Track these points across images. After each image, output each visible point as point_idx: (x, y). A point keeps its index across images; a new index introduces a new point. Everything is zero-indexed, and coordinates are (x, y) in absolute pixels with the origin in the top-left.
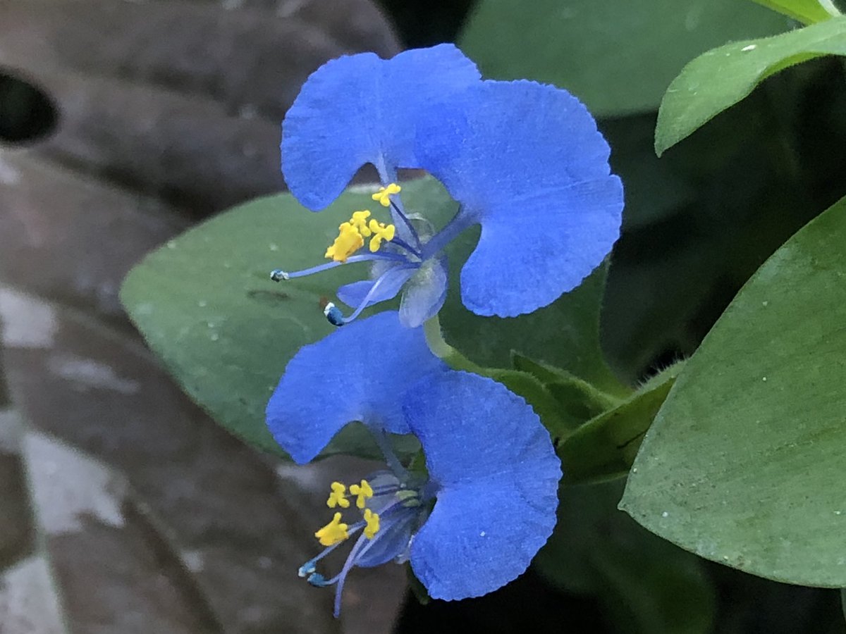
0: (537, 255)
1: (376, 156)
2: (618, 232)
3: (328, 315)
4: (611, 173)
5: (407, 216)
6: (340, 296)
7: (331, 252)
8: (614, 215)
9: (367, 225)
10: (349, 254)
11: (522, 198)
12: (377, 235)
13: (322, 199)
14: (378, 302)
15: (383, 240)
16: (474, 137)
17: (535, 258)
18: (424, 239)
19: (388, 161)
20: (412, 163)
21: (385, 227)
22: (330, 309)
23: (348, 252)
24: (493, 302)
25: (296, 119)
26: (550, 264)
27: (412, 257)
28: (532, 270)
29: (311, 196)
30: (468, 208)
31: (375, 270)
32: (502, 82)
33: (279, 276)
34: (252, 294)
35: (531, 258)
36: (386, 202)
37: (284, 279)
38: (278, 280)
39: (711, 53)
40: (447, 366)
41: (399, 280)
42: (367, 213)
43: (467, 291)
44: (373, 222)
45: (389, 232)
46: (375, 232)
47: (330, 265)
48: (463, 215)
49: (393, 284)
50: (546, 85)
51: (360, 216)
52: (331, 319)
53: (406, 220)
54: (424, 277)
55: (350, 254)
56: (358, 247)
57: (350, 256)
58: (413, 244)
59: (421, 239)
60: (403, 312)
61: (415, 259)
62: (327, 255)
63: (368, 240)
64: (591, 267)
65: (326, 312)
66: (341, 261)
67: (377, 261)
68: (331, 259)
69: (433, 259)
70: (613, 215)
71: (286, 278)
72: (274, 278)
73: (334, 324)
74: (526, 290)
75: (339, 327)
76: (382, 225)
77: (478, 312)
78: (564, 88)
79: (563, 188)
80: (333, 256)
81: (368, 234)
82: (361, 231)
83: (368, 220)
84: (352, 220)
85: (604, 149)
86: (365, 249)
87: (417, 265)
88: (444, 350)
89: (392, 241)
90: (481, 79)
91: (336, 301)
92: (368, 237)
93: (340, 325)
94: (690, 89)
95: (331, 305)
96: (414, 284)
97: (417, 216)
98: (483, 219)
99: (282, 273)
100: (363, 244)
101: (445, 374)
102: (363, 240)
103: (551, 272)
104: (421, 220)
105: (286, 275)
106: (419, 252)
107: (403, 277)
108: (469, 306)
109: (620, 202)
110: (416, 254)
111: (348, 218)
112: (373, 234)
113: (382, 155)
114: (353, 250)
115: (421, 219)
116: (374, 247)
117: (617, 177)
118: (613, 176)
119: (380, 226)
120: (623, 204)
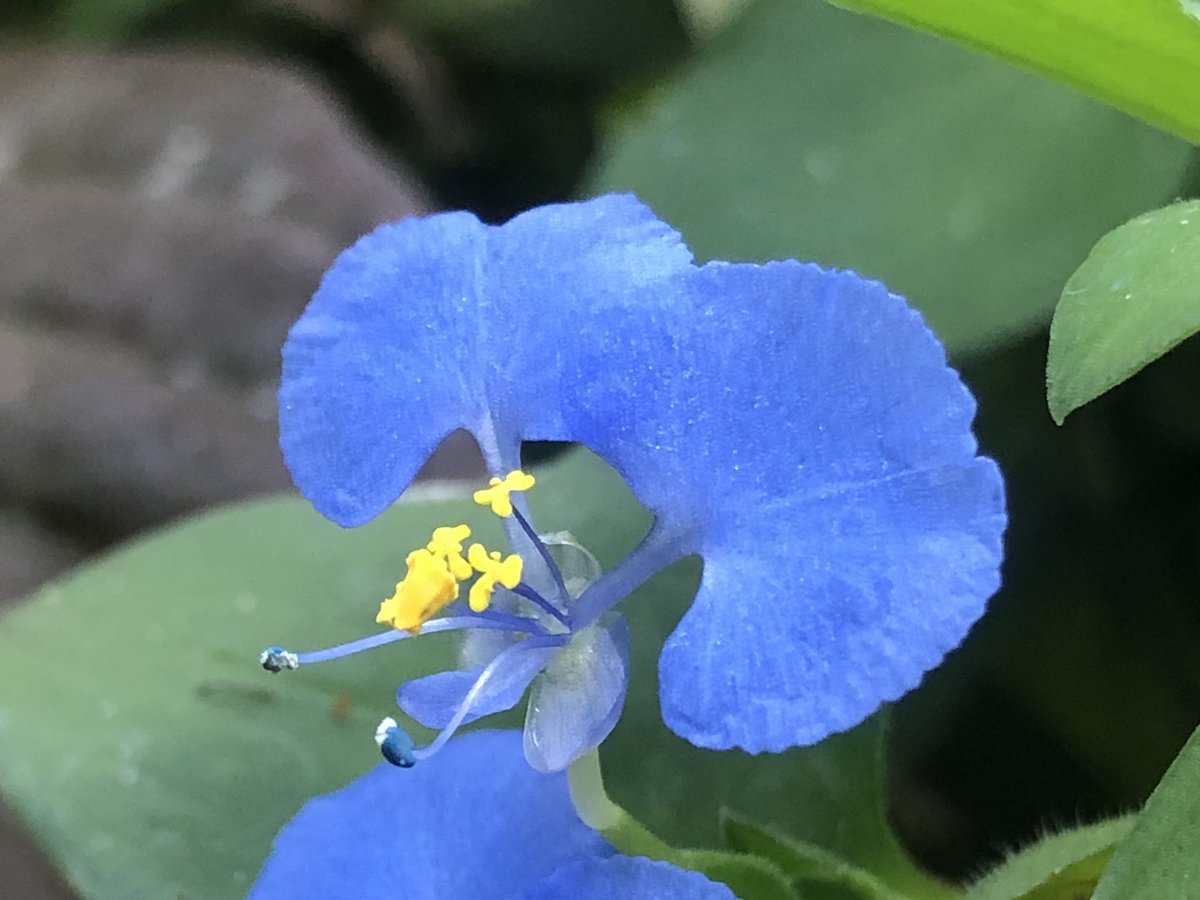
0: (823, 621)
1: (477, 414)
2: (997, 575)
3: (383, 745)
4: (979, 453)
5: (543, 539)
6: (406, 705)
7: (388, 611)
8: (985, 540)
9: (465, 556)
10: (426, 617)
11: (786, 503)
12: (484, 576)
13: (363, 502)
14: (482, 715)
15: (498, 585)
16: (687, 375)
17: (819, 628)
18: (575, 586)
19: (501, 426)
20: (554, 432)
21: (502, 560)
22: (387, 732)
23: (425, 612)
24: (731, 720)
25: (311, 342)
26: (852, 641)
27: (549, 621)
28: (813, 653)
29: (342, 496)
30: (673, 523)
31: (469, 651)
32: (743, 266)
33: (279, 660)
34: (205, 692)
35: (809, 627)
36: (503, 509)
37: (289, 667)
38: (275, 669)
39: (1145, 221)
40: (608, 847)
41: (523, 672)
42: (464, 531)
43: (672, 697)
44: (477, 551)
45: (509, 571)
46: (479, 568)
47: (386, 638)
48: (661, 538)
49: (511, 679)
50: (837, 272)
51: (448, 538)
52: (390, 753)
53: (541, 546)
54: (573, 665)
55: (427, 614)
56: (446, 600)
57: (432, 618)
58: (551, 596)
59: (568, 585)
60: (531, 738)
61: (555, 627)
62: (380, 618)
63: (467, 585)
64: (941, 647)
65: (380, 739)
66: (410, 630)
67: (476, 630)
68: (388, 627)
69: (593, 626)
70: (983, 541)
71: (292, 664)
72: (266, 666)
73: (398, 765)
74: (800, 696)
75: (407, 770)
76: (497, 555)
77: (699, 740)
78: (875, 278)
79: (873, 482)
80: (393, 620)
81: (467, 574)
82: (452, 568)
83: (466, 544)
84: (431, 546)
85: (963, 403)
86: (459, 606)
87: (560, 641)
88: (603, 814)
89: (515, 590)
90: (692, 262)
91: (395, 714)
92: (467, 580)
93: (409, 765)
94: (1115, 287)
95: (389, 723)
96: (553, 681)
97: (563, 538)
98: (705, 547)
99: (285, 654)
100: (456, 596)
101: (605, 861)
102: (456, 587)
103: (856, 657)
104: (570, 546)
105: (292, 659)
106: (564, 612)
107: (531, 666)
108: (679, 728)
109: (998, 512)
110: (559, 616)
111: (424, 542)
112: (477, 575)
113: (488, 414)
114: (436, 607)
115: (571, 544)
116: (478, 600)
117: (990, 461)
118: (982, 458)
119: (492, 558)
120: (1003, 518)
